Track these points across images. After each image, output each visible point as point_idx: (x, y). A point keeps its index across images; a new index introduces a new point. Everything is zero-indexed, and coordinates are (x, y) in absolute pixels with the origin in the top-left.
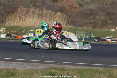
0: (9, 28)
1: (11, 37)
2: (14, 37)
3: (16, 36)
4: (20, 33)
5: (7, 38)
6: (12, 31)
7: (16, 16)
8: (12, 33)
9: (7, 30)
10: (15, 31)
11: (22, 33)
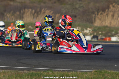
0: (96, 29)
1: (98, 39)
2: (101, 39)
3: (104, 37)
4: (110, 34)
5: (93, 40)
6: (100, 33)
7: (107, 15)
8: (100, 34)
9: (94, 31)
10: (104, 32)
11: (111, 34)
